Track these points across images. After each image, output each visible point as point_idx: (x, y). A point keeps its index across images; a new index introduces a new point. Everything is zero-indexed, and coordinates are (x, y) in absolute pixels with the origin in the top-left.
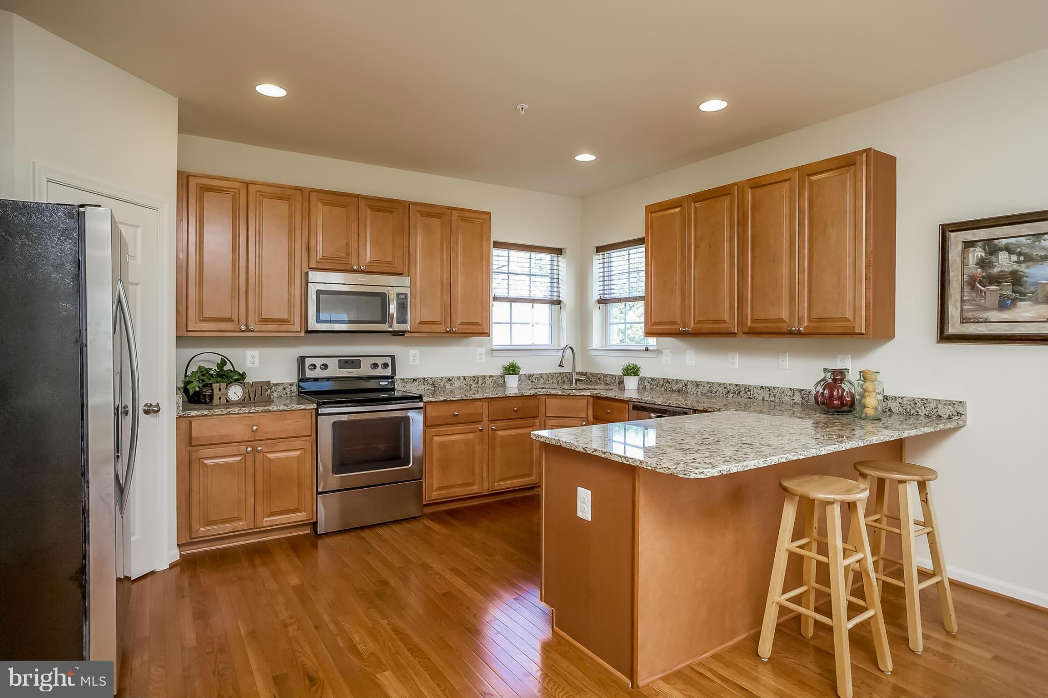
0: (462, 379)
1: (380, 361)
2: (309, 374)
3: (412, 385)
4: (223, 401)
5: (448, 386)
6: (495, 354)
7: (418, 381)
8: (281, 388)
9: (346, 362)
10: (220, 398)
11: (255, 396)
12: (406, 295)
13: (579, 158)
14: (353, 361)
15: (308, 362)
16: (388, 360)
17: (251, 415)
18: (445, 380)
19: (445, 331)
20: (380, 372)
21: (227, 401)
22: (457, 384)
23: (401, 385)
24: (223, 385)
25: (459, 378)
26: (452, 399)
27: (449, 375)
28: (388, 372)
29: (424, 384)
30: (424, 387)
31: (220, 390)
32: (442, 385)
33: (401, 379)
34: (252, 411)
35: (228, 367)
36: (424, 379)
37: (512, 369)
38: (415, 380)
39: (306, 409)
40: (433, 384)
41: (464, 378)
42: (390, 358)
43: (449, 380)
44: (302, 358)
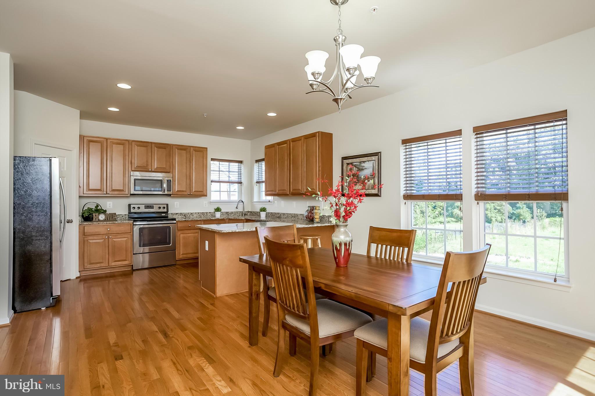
0: (197, 214)
1: (162, 206)
2: (132, 210)
3: (176, 216)
4: (97, 220)
5: (191, 216)
6: (212, 203)
7: (178, 214)
8: (121, 216)
9: (148, 206)
10: (96, 219)
11: (110, 218)
12: (171, 181)
13: (238, 128)
14: (150, 206)
15: (132, 206)
16: (165, 206)
17: (107, 224)
18: (190, 214)
19: (187, 194)
20: (162, 210)
21: (99, 220)
22: (195, 216)
23: (171, 215)
24: (97, 214)
25: (196, 213)
27: (191, 212)
28: (165, 210)
29: (181, 215)
31: (96, 216)
32: (189, 216)
33: (171, 213)
34: (108, 223)
35: (99, 208)
36: (181, 213)
37: (218, 210)
38: (177, 214)
39: (128, 223)
40: (185, 215)
41: (198, 213)
42: (166, 205)
43: (192, 214)
44: (129, 205)
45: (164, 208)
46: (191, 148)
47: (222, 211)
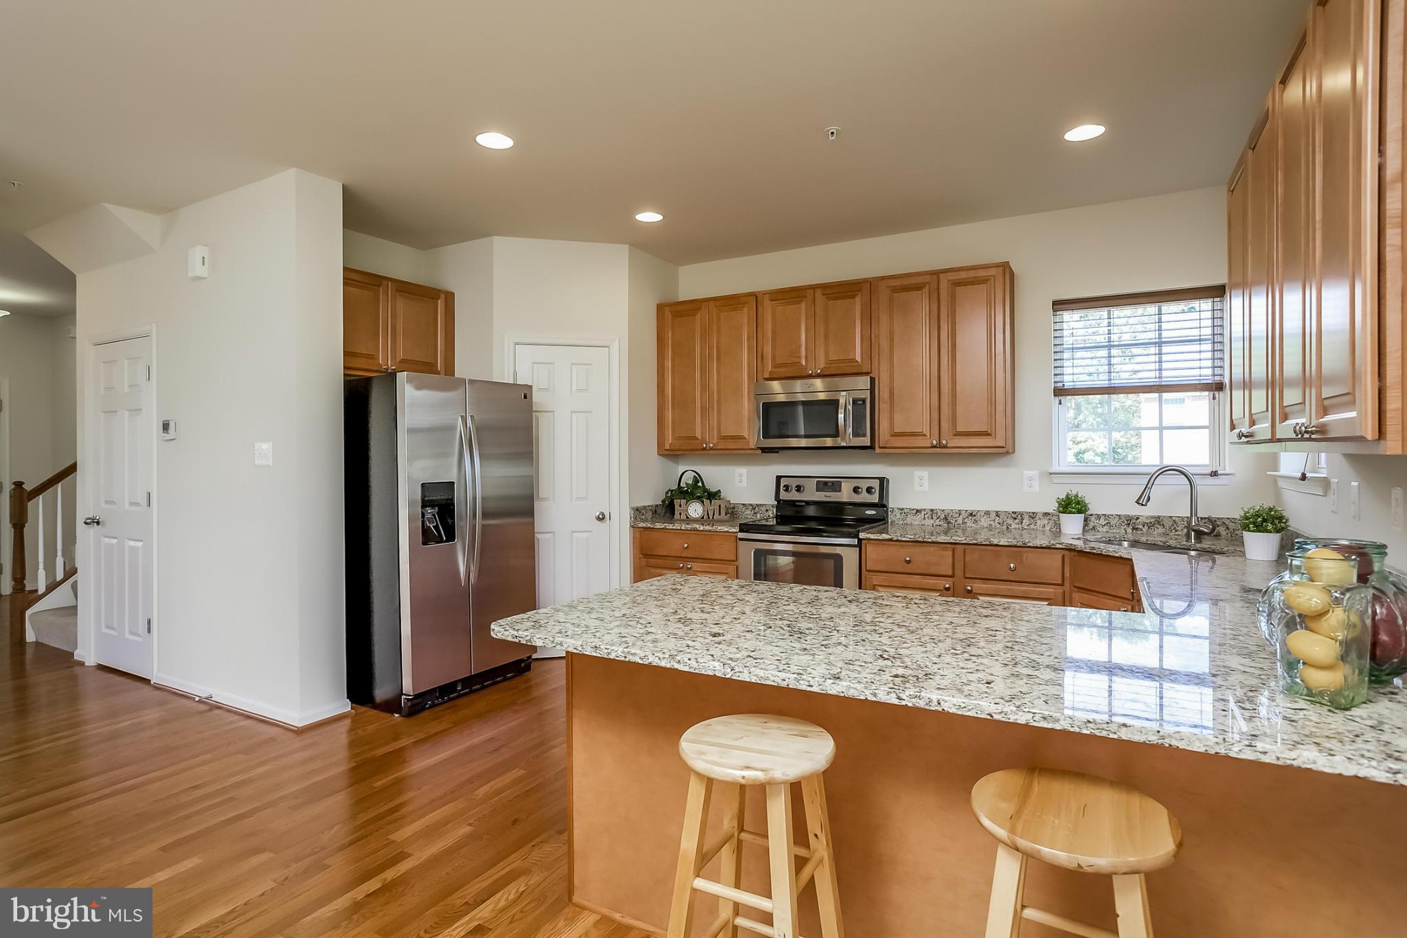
0: (993, 515)
1: (864, 485)
2: (784, 496)
3: (914, 518)
4: (683, 517)
6: (1055, 479)
7: (923, 513)
8: (764, 509)
9: (826, 483)
10: (680, 514)
11: (714, 515)
12: (864, 401)
14: (833, 483)
15: (783, 482)
16: (876, 484)
17: (681, 531)
18: (964, 515)
19: (930, 445)
20: (863, 497)
21: (687, 517)
22: (984, 522)
23: (898, 516)
24: (683, 501)
25: (987, 513)
26: (900, 538)
27: (971, 508)
28: (875, 498)
29: (932, 518)
30: (932, 521)
31: (680, 506)
32: (960, 521)
33: (899, 509)
34: (683, 528)
35: (700, 485)
36: (932, 510)
37: (1071, 505)
38: (918, 511)
39: (728, 532)
40: (946, 518)
41: (997, 514)
42: (878, 481)
43: (971, 515)
44: (779, 478)
45: (869, 490)
46: (942, 276)
47: (1089, 513)
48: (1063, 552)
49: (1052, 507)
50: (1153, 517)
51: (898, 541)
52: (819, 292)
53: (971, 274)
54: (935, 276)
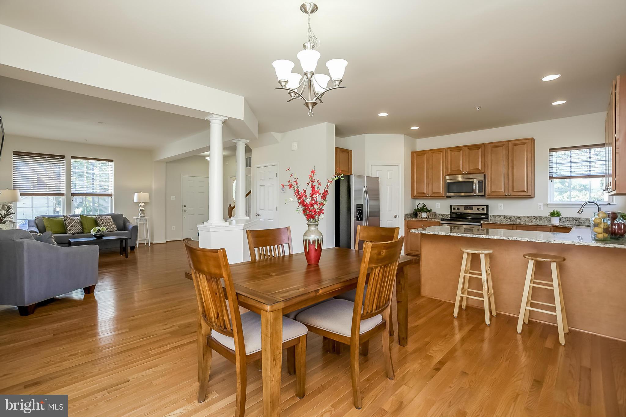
0: (526, 218)
1: (481, 208)
2: (453, 211)
3: (499, 218)
4: (420, 217)
6: (549, 206)
7: (501, 216)
8: (446, 215)
9: (467, 207)
11: (431, 216)
12: (482, 181)
14: (470, 207)
15: (453, 207)
16: (485, 207)
18: (516, 217)
19: (504, 195)
20: (481, 211)
21: (422, 217)
23: (493, 218)
24: (420, 212)
25: (525, 217)
27: (518, 215)
28: (485, 212)
29: (505, 218)
30: (505, 219)
31: (419, 214)
32: (515, 219)
33: (493, 215)
35: (425, 207)
36: (504, 216)
37: (553, 214)
38: (500, 216)
40: (509, 218)
41: (528, 217)
43: (519, 217)
44: (451, 206)
45: (483, 209)
46: (509, 142)
47: (561, 217)
48: (551, 227)
49: (548, 215)
50: (585, 218)
51: (494, 224)
52: (466, 148)
53: (520, 142)
54: (507, 143)
